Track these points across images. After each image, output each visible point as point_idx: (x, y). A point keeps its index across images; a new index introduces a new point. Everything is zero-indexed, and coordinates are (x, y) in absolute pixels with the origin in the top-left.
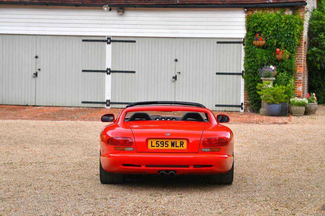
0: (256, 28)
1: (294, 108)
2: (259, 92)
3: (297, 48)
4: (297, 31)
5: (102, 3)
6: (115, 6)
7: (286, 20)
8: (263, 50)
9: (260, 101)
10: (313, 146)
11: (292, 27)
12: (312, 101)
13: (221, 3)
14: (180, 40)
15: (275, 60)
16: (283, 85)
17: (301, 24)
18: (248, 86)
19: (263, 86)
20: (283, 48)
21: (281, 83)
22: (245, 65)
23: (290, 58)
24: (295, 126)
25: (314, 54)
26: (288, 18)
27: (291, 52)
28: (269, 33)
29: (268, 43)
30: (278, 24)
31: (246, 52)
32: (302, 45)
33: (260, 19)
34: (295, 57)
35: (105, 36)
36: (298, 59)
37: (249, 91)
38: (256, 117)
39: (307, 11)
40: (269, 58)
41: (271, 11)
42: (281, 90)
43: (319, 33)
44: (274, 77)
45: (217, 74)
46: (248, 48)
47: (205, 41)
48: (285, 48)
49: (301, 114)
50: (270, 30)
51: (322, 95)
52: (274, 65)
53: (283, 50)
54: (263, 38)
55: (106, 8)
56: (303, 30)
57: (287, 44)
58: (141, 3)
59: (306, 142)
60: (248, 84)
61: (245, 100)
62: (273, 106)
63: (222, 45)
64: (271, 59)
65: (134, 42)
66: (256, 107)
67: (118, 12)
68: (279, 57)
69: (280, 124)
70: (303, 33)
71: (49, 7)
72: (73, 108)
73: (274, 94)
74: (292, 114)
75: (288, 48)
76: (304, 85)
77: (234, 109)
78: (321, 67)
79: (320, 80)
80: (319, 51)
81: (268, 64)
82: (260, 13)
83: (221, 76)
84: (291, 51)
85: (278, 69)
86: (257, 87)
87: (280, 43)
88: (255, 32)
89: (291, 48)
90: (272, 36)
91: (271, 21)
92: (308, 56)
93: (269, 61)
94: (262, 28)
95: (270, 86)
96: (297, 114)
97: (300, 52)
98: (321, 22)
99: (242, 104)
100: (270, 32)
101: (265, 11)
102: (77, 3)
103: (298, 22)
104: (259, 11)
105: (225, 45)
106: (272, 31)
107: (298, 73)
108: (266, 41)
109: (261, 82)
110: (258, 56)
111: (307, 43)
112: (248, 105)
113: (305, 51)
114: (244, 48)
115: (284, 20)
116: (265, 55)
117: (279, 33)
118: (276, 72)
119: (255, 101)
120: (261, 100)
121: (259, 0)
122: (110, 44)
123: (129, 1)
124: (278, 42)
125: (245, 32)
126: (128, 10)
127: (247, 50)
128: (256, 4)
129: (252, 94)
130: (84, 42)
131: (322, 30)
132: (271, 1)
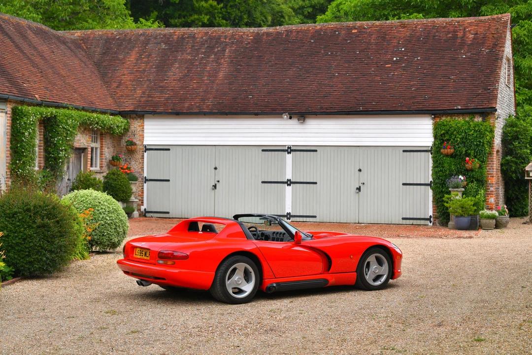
0: (443, 136)
1: (484, 221)
2: (446, 204)
3: (488, 157)
4: (487, 139)
5: (282, 112)
6: (296, 114)
7: (475, 127)
8: (451, 159)
9: (448, 215)
10: (477, 261)
11: (482, 134)
12: (503, 213)
13: (407, 109)
14: (363, 148)
15: (464, 170)
16: (473, 196)
17: (492, 131)
18: (436, 197)
19: (451, 197)
20: (472, 157)
21: (471, 195)
22: (432, 174)
23: (480, 167)
24: (481, 240)
25: (509, 163)
26: (477, 125)
27: (481, 161)
28: (457, 141)
29: (457, 151)
30: (467, 131)
31: (433, 161)
32: (493, 154)
33: (448, 126)
34: (486, 167)
35: (286, 146)
36: (490, 169)
37: (437, 203)
38: (443, 231)
39: (498, 118)
40: (458, 168)
41: (459, 118)
42: (470, 202)
43: (514, 141)
44: (462, 188)
45: (404, 184)
46: (436, 157)
47: (390, 149)
48: (475, 157)
49: (491, 228)
50: (458, 137)
51: (520, 207)
52: (463, 175)
53: (472, 159)
54: (451, 146)
55: (285, 117)
56: (494, 138)
57: (477, 152)
58: (323, 111)
59: (473, 257)
60: (436, 195)
61: (433, 212)
62: (462, 218)
63: (408, 153)
64: (460, 168)
65: (316, 151)
66: (445, 220)
67: (299, 120)
68: (468, 166)
69: (464, 238)
70: (493, 141)
71: (229, 116)
73: (462, 206)
74: (481, 228)
75: (478, 157)
76: (497, 196)
77: (422, 222)
78: (518, 178)
79: (517, 191)
80: (514, 159)
81: (458, 174)
82: (448, 120)
83: (408, 186)
85: (468, 179)
86: (444, 199)
87: (470, 151)
88: (443, 141)
89: (481, 157)
90: (461, 144)
91: (459, 128)
92: (502, 165)
93: (458, 170)
94: (450, 135)
95: (459, 197)
96: (488, 227)
97: (491, 161)
98: (515, 129)
99: (431, 217)
100: (459, 140)
101: (454, 118)
102: (256, 111)
103: (488, 129)
104: (446, 117)
105: (412, 153)
106: (460, 138)
107: (490, 184)
108: (455, 149)
109: (449, 193)
110: (446, 165)
111: (501, 152)
112: (436, 218)
113: (498, 160)
114: (432, 157)
115: (473, 127)
116: (454, 165)
117: (468, 141)
118: (465, 183)
119: (444, 214)
120: (449, 213)
121: (447, 106)
122: (290, 153)
123: (310, 109)
124: (467, 150)
125: (433, 140)
126: (309, 118)
127: (434, 159)
128: (443, 110)
129: (440, 206)
130: (264, 152)
131: (516, 138)
132: (460, 107)
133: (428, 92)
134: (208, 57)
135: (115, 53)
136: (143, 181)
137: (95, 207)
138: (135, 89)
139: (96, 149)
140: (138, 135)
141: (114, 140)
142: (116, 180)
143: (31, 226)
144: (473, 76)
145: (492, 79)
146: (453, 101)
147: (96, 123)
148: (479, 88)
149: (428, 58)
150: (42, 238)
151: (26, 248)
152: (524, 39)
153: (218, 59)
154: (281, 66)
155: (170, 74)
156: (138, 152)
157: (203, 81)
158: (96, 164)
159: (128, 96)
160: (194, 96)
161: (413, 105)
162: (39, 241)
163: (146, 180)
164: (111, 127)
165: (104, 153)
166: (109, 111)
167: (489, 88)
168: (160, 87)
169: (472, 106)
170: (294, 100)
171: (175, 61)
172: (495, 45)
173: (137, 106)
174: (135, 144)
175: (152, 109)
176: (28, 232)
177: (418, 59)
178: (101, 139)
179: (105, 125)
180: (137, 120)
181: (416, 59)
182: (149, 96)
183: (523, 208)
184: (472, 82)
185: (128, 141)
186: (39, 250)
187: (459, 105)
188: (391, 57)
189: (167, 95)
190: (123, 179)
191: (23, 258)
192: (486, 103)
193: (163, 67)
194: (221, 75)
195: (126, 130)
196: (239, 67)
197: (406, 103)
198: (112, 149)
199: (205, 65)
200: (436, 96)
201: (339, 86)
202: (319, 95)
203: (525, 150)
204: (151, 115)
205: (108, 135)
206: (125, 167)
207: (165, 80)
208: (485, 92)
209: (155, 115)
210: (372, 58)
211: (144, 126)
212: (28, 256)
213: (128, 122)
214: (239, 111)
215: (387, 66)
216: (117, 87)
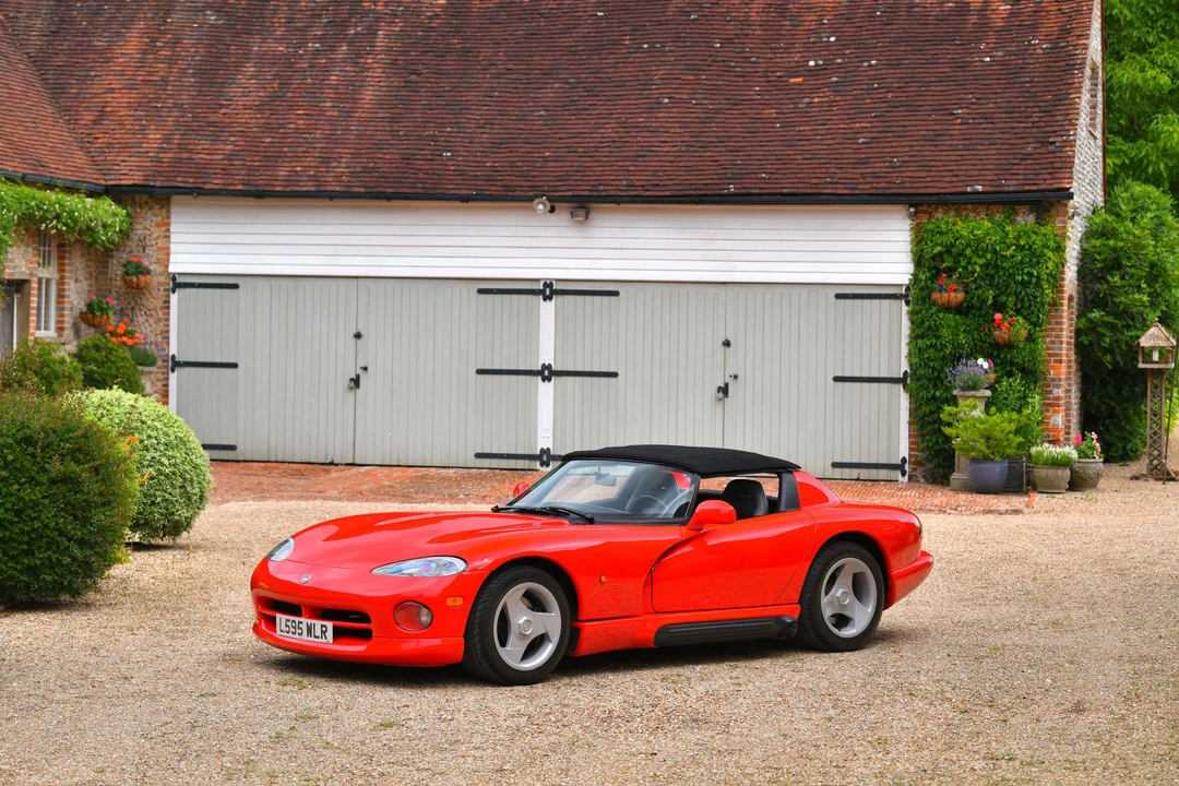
0: (938, 259)
1: (1041, 473)
2: (947, 430)
3: (1050, 311)
4: (1047, 268)
5: (531, 194)
6: (566, 200)
7: (1018, 238)
8: (957, 317)
9: (952, 455)
10: (1076, 568)
11: (1034, 256)
12: (1090, 453)
13: (847, 192)
14: (736, 289)
15: (990, 344)
16: (1013, 410)
17: (1060, 249)
18: (919, 412)
19: (959, 413)
20: (1011, 313)
21: (1007, 406)
22: (910, 355)
23: (1030, 338)
24: (1039, 520)
25: (1095, 328)
26: (1024, 232)
27: (1032, 323)
28: (973, 272)
29: (972, 298)
30: (998, 248)
31: (912, 322)
32: (1062, 305)
33: (950, 235)
34: (1043, 337)
35: (539, 280)
36: (1053, 342)
37: (922, 427)
38: (940, 496)
39: (1073, 216)
40: (973, 339)
41: (978, 213)
42: (1006, 424)
43: (1109, 272)
44: (987, 388)
45: (837, 379)
46: (921, 311)
47: (804, 290)
48: (1018, 312)
49: (1060, 488)
50: (976, 263)
51: (1119, 438)
52: (987, 357)
53: (1011, 317)
54: (959, 284)
55: (541, 207)
56: (1063, 266)
57: (1022, 300)
58: (635, 193)
59: (1060, 558)
60: (919, 407)
61: (911, 449)
62: (986, 465)
63: (849, 302)
64: (981, 340)
65: (616, 294)
66: (941, 470)
67: (572, 215)
68: (1001, 334)
69: (1001, 514)
70: (1063, 273)
71: (394, 203)
72: (451, 471)
73: (987, 434)
74: (1035, 489)
75: (1025, 313)
76: (1068, 409)
77: (883, 474)
78: (1115, 364)
79: (1112, 398)
80: (1109, 319)
81: (973, 355)
82: (951, 220)
83: (847, 385)
84: (1034, 319)
85: (998, 368)
86: (941, 416)
87: (1005, 298)
88: (938, 270)
89: (1033, 312)
90: (982, 279)
91: (979, 240)
92: (1078, 332)
93: (975, 345)
94: (955, 258)
95: (978, 413)
96: (1053, 487)
97: (1057, 323)
98: (1112, 242)
99: (904, 460)
100: (978, 269)
101: (964, 213)
102: (465, 192)
103: (1052, 244)
104: (946, 212)
105: (858, 302)
106: (981, 266)
107: (1053, 380)
108: (967, 292)
109: (953, 401)
110: (945, 332)
111: (1076, 300)
112: (917, 463)
113: (1071, 319)
114: (908, 312)
115: (1014, 238)
116: (965, 331)
117: (1001, 273)
118: (993, 376)
119: (938, 453)
120: (954, 450)
121: (948, 185)
122: (550, 299)
123: (601, 188)
124: (999, 295)
125: (910, 268)
126: (599, 209)
127: (915, 317)
128: (939, 194)
129: (928, 434)
130: (483, 296)
131: (1115, 265)
132: (980, 188)
133: (898, 149)
134: (333, 49)
135: (85, 34)
136: (167, 367)
137: (133, 434)
138: (144, 128)
139: (48, 281)
140: (155, 248)
141: (90, 260)
142: (103, 363)
143: (33, 478)
144: (1009, 110)
145: (1059, 118)
146: (964, 173)
147: (55, 218)
148: (1026, 141)
149: (895, 62)
150: (63, 510)
151: (23, 532)
152: (1121, 13)
153: (358, 56)
154: (523, 77)
155: (235, 90)
156: (154, 292)
157: (322, 111)
158: (46, 322)
159: (126, 146)
160: (300, 149)
161: (862, 181)
162: (56, 516)
163: (176, 364)
164: (89, 228)
165: (66, 293)
166: (84, 185)
167: (1051, 140)
168: (210, 124)
169: (1010, 185)
170: (561, 164)
171: (247, 56)
172: (1065, 32)
173: (151, 173)
174: (147, 272)
175: (191, 180)
176: (28, 494)
177: (870, 66)
178: (61, 258)
179: (75, 222)
180: (151, 208)
181: (866, 64)
182: (182, 148)
183: (1126, 440)
184: (1009, 125)
185: (128, 262)
186: (52, 538)
187: (977, 182)
188: (801, 60)
189: (231, 147)
190: (123, 360)
191: (12, 558)
192: (1044, 177)
193: (213, 73)
194: (368, 96)
195: (125, 234)
196: (413, 77)
197: (845, 176)
198: (85, 284)
199: (326, 70)
200: (920, 159)
201: (672, 130)
202: (623, 154)
203: (1137, 296)
204: (191, 197)
205: (78, 247)
206: (121, 331)
207: (222, 106)
208: (1043, 150)
209: (200, 197)
210: (754, 59)
211: (169, 224)
212: (29, 553)
213: (128, 215)
214: (421, 191)
215: (792, 80)
216: (95, 122)
